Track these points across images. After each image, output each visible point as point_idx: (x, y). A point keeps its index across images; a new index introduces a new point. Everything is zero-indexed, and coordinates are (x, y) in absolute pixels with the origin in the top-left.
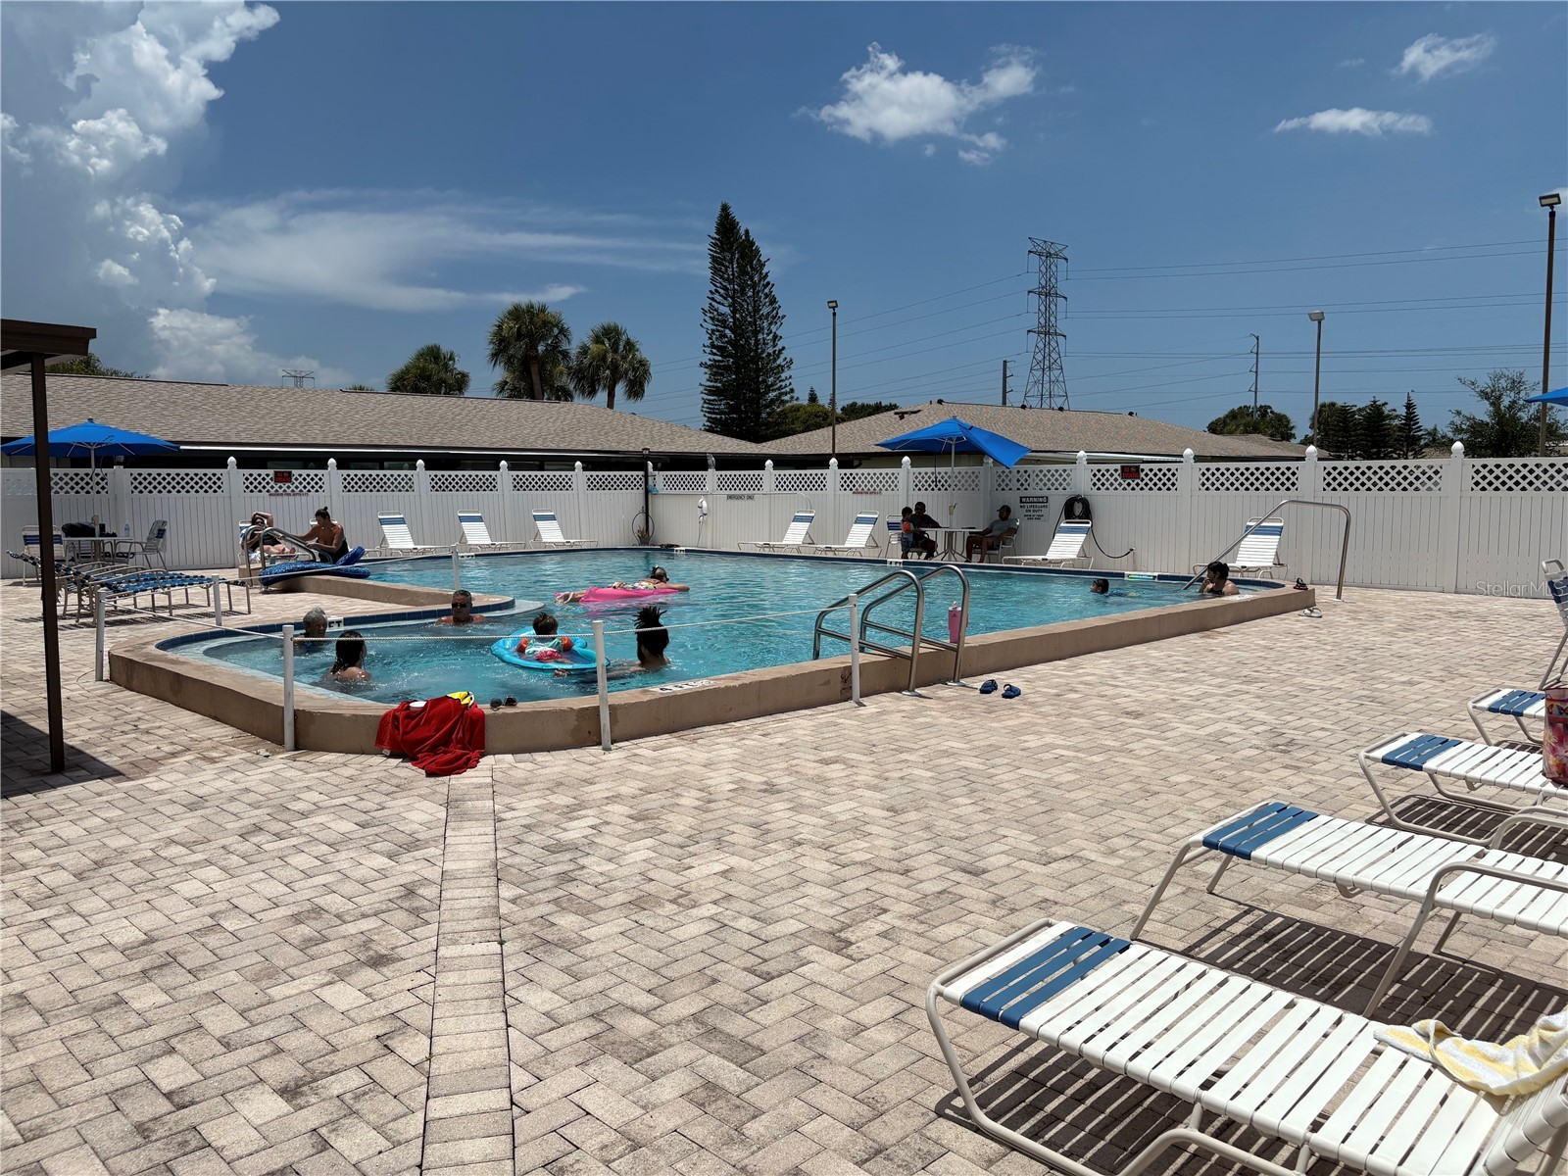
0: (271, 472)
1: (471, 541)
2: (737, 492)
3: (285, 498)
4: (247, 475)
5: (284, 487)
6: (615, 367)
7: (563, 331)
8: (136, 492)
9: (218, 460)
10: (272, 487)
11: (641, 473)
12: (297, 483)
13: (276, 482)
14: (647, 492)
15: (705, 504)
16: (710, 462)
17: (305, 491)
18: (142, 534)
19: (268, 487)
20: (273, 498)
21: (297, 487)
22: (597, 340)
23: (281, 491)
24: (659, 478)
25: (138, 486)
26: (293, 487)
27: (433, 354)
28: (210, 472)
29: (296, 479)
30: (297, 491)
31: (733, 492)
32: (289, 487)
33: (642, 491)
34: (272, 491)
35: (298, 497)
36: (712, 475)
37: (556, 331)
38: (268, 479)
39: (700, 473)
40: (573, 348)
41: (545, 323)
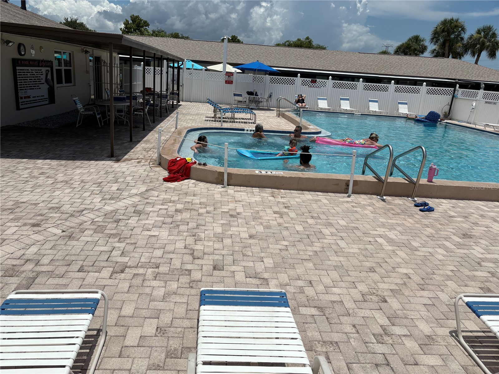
0: (310, 79)
1: (371, 109)
2: (490, 101)
3: (313, 88)
4: (303, 80)
5: (314, 85)
6: (483, 44)
7: (463, 29)
8: (271, 83)
9: (294, 74)
10: (310, 84)
11: (452, 89)
12: (318, 84)
13: (311, 83)
14: (453, 97)
15: (474, 104)
16: (482, 86)
17: (320, 86)
18: (266, 96)
19: (309, 84)
20: (309, 88)
21: (317, 85)
22: (479, 32)
23: (312, 86)
24: (460, 92)
25: (272, 81)
26: (316, 85)
27: (416, 39)
28: (292, 78)
29: (318, 82)
30: (317, 86)
31: (488, 100)
32: (315, 85)
33: (451, 96)
34: (310, 86)
35: (317, 88)
36: (481, 92)
37: (460, 29)
38: (309, 82)
39: (476, 91)
40: (466, 36)
41: (456, 26)
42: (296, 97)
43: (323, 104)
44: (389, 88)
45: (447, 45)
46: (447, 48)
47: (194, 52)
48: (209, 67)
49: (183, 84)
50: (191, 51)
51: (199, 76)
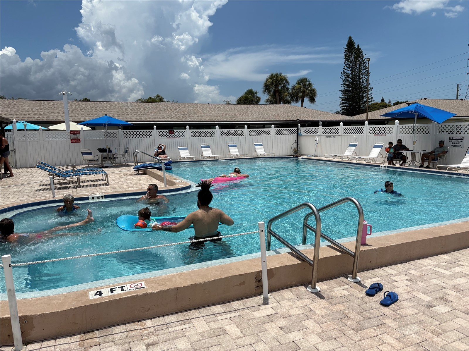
0: (167, 130)
1: (232, 153)
2: (330, 135)
3: (172, 139)
4: (160, 132)
5: (172, 136)
6: (304, 92)
7: (287, 82)
8: (125, 137)
9: (150, 127)
10: (168, 135)
11: (296, 128)
12: (176, 134)
13: (169, 134)
14: (298, 135)
15: (317, 139)
16: (320, 123)
17: (179, 137)
19: (167, 135)
20: (168, 139)
21: (176, 135)
22: (299, 83)
23: (171, 137)
24: (302, 130)
25: (126, 136)
26: (175, 135)
27: (250, 92)
28: (148, 131)
29: (176, 133)
30: (176, 137)
31: (328, 135)
32: (173, 135)
33: (296, 135)
34: (168, 137)
35: (176, 139)
36: (320, 128)
37: (285, 81)
38: (166, 133)
39: (316, 128)
40: (290, 87)
41: (281, 79)
42: (155, 149)
43: (185, 154)
44: (244, 132)
45: (277, 94)
46: (278, 97)
47: (31, 112)
48: (50, 127)
49: (15, 149)
50: (27, 111)
51: (36, 138)
